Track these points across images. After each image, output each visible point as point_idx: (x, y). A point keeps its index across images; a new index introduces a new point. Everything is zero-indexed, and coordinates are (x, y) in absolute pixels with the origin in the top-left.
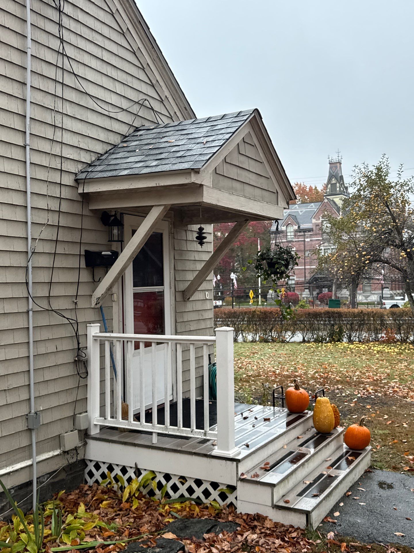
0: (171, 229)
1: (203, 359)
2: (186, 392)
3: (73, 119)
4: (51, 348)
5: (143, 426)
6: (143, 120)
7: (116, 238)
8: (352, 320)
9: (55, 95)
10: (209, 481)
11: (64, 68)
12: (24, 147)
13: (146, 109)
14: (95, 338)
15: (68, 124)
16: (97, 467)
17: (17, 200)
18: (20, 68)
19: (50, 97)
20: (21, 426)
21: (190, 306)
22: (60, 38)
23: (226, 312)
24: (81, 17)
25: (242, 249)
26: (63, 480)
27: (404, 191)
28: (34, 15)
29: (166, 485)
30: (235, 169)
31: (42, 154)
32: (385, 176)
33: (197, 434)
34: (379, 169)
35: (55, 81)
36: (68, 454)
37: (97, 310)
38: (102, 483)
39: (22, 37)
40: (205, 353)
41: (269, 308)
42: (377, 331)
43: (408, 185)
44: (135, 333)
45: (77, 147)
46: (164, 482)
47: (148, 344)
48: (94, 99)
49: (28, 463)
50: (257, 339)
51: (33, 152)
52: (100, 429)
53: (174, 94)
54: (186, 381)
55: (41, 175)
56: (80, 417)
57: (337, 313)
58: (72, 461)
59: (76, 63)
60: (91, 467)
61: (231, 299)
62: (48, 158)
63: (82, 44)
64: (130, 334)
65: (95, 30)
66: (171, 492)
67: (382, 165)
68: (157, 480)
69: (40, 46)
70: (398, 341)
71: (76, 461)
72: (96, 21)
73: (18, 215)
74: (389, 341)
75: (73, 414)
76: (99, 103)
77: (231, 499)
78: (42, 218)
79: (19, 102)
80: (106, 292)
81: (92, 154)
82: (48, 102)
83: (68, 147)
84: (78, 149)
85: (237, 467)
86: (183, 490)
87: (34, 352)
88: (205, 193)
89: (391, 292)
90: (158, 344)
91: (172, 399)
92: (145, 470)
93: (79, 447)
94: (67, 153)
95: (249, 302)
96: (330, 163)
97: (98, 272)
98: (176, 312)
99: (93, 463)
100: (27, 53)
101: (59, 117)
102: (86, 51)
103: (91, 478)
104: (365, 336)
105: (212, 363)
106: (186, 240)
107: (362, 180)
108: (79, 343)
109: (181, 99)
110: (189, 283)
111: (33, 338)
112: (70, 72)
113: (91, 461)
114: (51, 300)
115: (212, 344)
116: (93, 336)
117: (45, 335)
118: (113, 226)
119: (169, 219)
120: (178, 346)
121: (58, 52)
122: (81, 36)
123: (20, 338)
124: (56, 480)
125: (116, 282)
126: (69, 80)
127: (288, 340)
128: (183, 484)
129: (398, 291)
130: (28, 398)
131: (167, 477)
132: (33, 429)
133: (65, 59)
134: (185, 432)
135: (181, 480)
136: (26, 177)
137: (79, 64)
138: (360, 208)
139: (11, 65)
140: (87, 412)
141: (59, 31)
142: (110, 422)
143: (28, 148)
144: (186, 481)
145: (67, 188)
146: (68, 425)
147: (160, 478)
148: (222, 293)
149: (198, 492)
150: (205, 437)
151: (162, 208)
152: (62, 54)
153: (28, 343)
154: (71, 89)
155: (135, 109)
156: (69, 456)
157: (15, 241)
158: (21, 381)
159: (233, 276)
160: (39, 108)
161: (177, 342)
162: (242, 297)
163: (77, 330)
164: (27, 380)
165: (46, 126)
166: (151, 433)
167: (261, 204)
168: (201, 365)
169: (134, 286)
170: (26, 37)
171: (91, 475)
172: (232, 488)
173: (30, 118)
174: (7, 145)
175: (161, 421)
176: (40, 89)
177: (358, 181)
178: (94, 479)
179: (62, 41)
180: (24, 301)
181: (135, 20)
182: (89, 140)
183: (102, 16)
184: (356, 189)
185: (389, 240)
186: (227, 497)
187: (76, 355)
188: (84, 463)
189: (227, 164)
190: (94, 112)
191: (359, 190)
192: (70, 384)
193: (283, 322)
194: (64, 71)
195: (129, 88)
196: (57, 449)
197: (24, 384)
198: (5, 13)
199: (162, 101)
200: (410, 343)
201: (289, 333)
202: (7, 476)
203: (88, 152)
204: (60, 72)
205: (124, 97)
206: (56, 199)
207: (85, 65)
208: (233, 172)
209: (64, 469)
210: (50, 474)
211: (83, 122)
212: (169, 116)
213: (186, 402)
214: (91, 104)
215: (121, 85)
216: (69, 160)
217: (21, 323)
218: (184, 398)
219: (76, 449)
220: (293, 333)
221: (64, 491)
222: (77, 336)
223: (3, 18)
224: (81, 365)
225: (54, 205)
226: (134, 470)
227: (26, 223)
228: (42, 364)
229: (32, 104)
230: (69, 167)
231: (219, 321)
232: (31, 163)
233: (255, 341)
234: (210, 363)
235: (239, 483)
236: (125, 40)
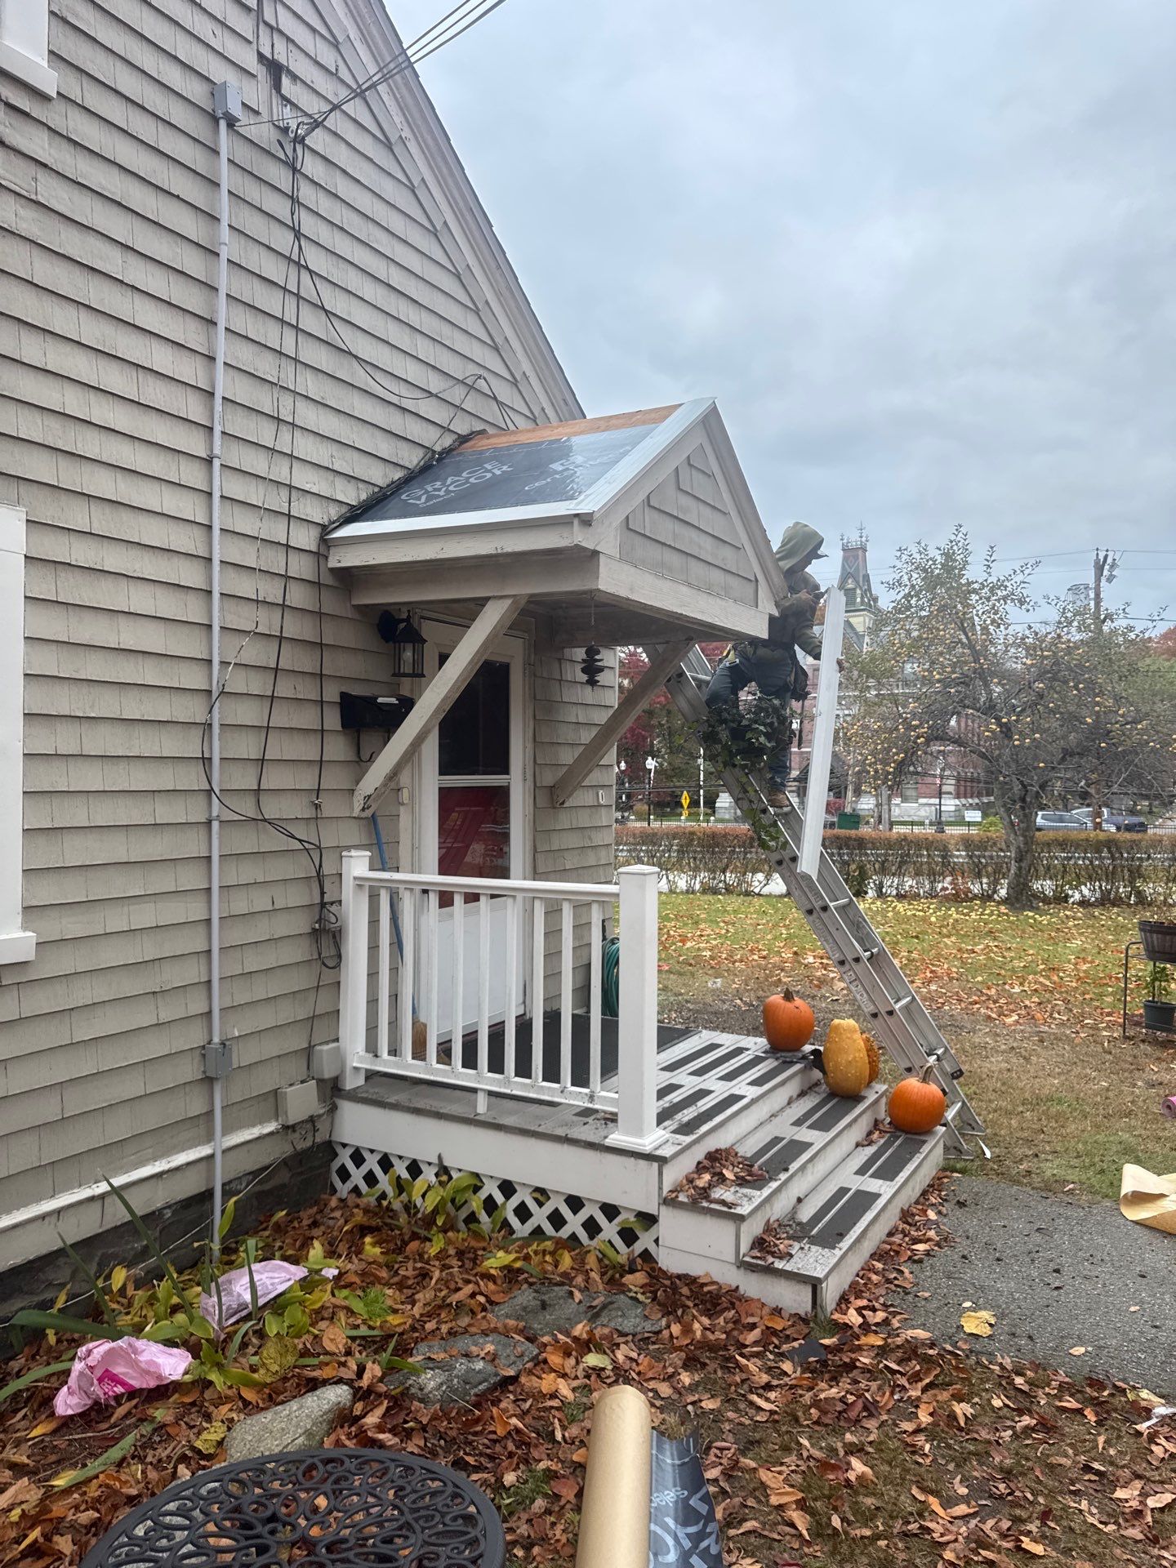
0: (529, 656)
1: (590, 929)
2: (552, 998)
3: (320, 406)
4: (261, 902)
5: (458, 1074)
6: (473, 419)
7: (408, 669)
8: (886, 855)
9: (281, 353)
10: (597, 1202)
11: (302, 294)
12: (209, 461)
13: (479, 397)
14: (360, 882)
15: (308, 416)
16: (358, 1158)
17: (190, 575)
18: (202, 286)
19: (269, 357)
20: (190, 1070)
21: (564, 820)
22: (293, 229)
23: (637, 832)
24: (343, 188)
25: (669, 712)
26: (283, 1186)
27: (998, 600)
28: (238, 174)
29: (504, 1204)
30: (669, 524)
31: (248, 479)
32: (961, 569)
33: (574, 1097)
34: (948, 556)
35: (282, 321)
36: (294, 1131)
37: (364, 822)
38: (368, 1195)
39: (208, 218)
40: (596, 917)
41: (720, 826)
42: (933, 876)
43: (1006, 587)
44: (442, 872)
45: (328, 468)
46: (499, 1198)
47: (472, 898)
48: (369, 369)
49: (204, 1151)
50: (697, 887)
51: (228, 472)
52: (367, 1078)
53: (541, 368)
54: (552, 976)
55: (245, 523)
56: (321, 1051)
57: (855, 840)
58: (302, 1145)
59: (329, 287)
60: (344, 1157)
61: (646, 807)
62: (262, 487)
63: (343, 246)
64: (432, 877)
65: (373, 220)
66: (514, 1222)
67: (955, 548)
68: (483, 1194)
69: (251, 243)
70: (976, 897)
71: (313, 1146)
72: (375, 200)
73: (192, 610)
74: (959, 898)
75: (305, 1045)
76: (379, 376)
77: (644, 1242)
78: (244, 618)
79: (200, 362)
80: (384, 785)
81: (361, 485)
82: (266, 366)
83: (308, 467)
84: (329, 472)
85: (660, 1174)
86: (540, 1216)
87: (220, 911)
88: (603, 570)
89: (957, 802)
90: (493, 896)
91: (522, 1012)
92: (460, 1170)
93: (320, 1116)
94: (304, 478)
95: (681, 815)
96: (843, 550)
97: (369, 739)
98: (535, 830)
99: (349, 1151)
100: (218, 255)
101: (287, 401)
102: (352, 263)
103: (344, 1183)
104: (911, 887)
105: (610, 937)
106: (560, 681)
107: (915, 576)
108: (323, 893)
109: (555, 380)
110: (565, 769)
111: (220, 880)
112: (316, 305)
113: (344, 1145)
114: (263, 798)
115: (609, 903)
116: (355, 878)
117: (249, 872)
118: (405, 642)
119: (526, 636)
120: (537, 904)
121: (289, 259)
122: (342, 229)
123: (191, 879)
124: (267, 1187)
125: (407, 762)
126: (311, 321)
127: (757, 890)
128: (540, 1204)
129: (970, 801)
130: (206, 1010)
131: (508, 1188)
132: (217, 1079)
133: (305, 276)
134: (546, 1090)
135: (537, 1195)
136: (210, 527)
137: (337, 289)
138: (909, 632)
139: (182, 279)
140: (337, 1040)
141: (292, 214)
142: (387, 1064)
143: (217, 463)
144: (549, 1198)
145: (304, 556)
146: (297, 1068)
147: (491, 1189)
148: (629, 797)
149: (574, 1224)
150: (590, 1106)
151: (509, 602)
152: (298, 264)
153: (209, 890)
154: (317, 343)
155: (456, 394)
156: (297, 1135)
157: (184, 667)
158: (192, 973)
159: (651, 764)
160: (245, 378)
161: (533, 896)
162: (668, 805)
163: (320, 866)
164: (203, 969)
165: (260, 418)
166: (474, 1091)
167: (723, 603)
168: (585, 942)
169: (441, 774)
170: (218, 220)
171: (344, 1175)
172: (648, 1220)
173: (224, 398)
174: (170, 456)
175: (496, 1065)
176: (246, 338)
177: (906, 578)
178: (349, 1185)
179: (298, 235)
180: (201, 800)
181: (461, 204)
182: (356, 454)
183: (388, 189)
184: (902, 594)
185: (965, 697)
186: (637, 1238)
187: (317, 917)
188: (329, 1149)
189: (653, 511)
190: (367, 396)
191: (908, 596)
192: (299, 981)
193: (749, 856)
194: (301, 301)
195: (445, 350)
196: (269, 1121)
197: (197, 981)
198: (171, 162)
199: (515, 383)
200: (999, 903)
201: (760, 876)
202: (154, 1180)
203: (353, 481)
204: (291, 302)
205: (434, 367)
206: (276, 578)
207: (350, 292)
208: (665, 530)
209: (285, 1162)
210: (255, 1174)
211: (342, 417)
212: (529, 415)
213: (552, 1020)
214: (360, 377)
215: (427, 341)
216: (309, 496)
217: (192, 845)
218: (549, 1010)
219: (312, 1120)
220: (768, 878)
221: (284, 1213)
222: (320, 877)
223: (166, 172)
224: (326, 941)
225: (271, 591)
226: (435, 1170)
227: (210, 626)
228: (237, 936)
229: (231, 371)
230: (309, 510)
231: (622, 850)
232: (222, 497)
233: (693, 892)
234: (604, 938)
235: (663, 1209)
236: (439, 247)
